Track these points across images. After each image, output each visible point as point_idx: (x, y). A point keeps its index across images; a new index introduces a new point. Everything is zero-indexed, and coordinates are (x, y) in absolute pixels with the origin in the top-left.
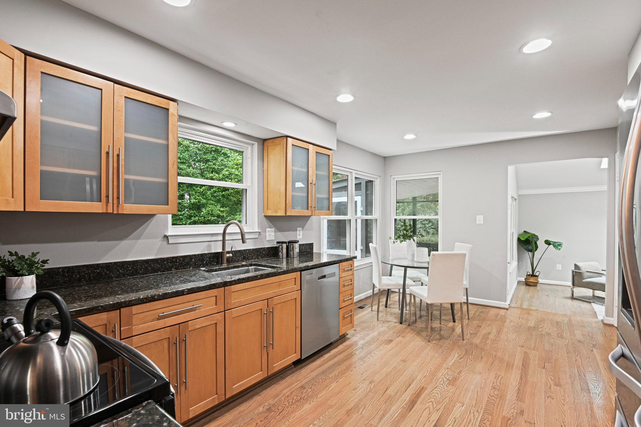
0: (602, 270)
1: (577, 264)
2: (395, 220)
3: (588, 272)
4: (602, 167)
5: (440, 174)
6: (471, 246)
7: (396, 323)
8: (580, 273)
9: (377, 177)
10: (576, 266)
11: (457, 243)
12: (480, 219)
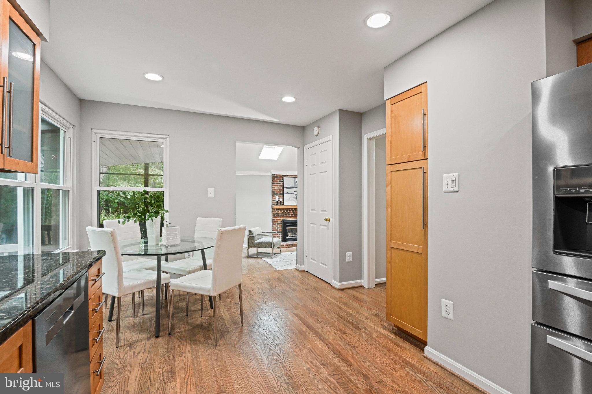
0: (263, 233)
1: (250, 230)
2: (98, 191)
3: (258, 235)
4: (260, 158)
5: (166, 138)
6: (221, 219)
7: (148, 339)
8: (253, 236)
9: (70, 126)
10: (250, 232)
11: (198, 219)
12: (211, 192)
